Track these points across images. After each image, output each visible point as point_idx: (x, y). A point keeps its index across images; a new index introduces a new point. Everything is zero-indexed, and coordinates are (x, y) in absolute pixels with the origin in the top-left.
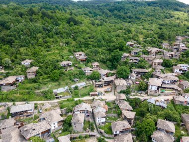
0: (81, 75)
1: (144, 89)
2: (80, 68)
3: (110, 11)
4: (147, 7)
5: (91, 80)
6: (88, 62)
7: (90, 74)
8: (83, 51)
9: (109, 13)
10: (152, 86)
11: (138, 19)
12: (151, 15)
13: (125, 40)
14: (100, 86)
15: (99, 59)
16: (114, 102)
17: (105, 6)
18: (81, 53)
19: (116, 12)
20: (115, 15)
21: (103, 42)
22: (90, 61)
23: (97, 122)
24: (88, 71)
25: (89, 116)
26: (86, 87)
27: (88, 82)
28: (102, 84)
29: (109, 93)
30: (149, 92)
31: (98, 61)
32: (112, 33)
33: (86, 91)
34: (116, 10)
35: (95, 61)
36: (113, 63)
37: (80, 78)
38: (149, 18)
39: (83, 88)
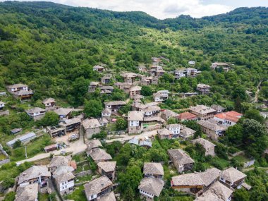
0: (26, 122)
1: (122, 127)
2: (22, 110)
3: (63, 20)
5: (45, 126)
6: (36, 100)
7: (42, 117)
8: (24, 82)
9: (63, 24)
10: (132, 121)
11: (106, 34)
12: (121, 31)
13: (91, 62)
14: (60, 134)
15: (53, 93)
16: (84, 154)
17: (55, 12)
18: (20, 85)
19: (72, 23)
20: (72, 27)
21: (58, 66)
22: (39, 98)
23: (61, 190)
24: (37, 113)
25: (46, 184)
26: (36, 139)
27: (39, 131)
28: (63, 131)
29: (76, 142)
30: (130, 130)
31: (52, 97)
32: (70, 53)
33: (36, 146)
34: (73, 19)
35: (48, 96)
36: (76, 97)
37: (23, 127)
38: (119, 34)
39: (31, 141)
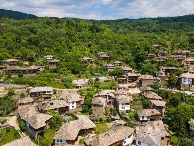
0: (103, 71)
2: (101, 65)
4: (173, 22)
5: (114, 75)
6: (110, 60)
7: (112, 70)
8: (105, 52)
10: (185, 79)
14: (123, 82)
15: (121, 59)
18: (103, 53)
21: (126, 45)
22: (112, 60)
23: (120, 109)
24: (110, 66)
25: (110, 102)
26: (108, 81)
27: (110, 77)
28: (125, 80)
30: (182, 86)
31: (121, 61)
33: (107, 85)
34: (140, 25)
35: (118, 60)
37: (101, 73)
39: (104, 82)
